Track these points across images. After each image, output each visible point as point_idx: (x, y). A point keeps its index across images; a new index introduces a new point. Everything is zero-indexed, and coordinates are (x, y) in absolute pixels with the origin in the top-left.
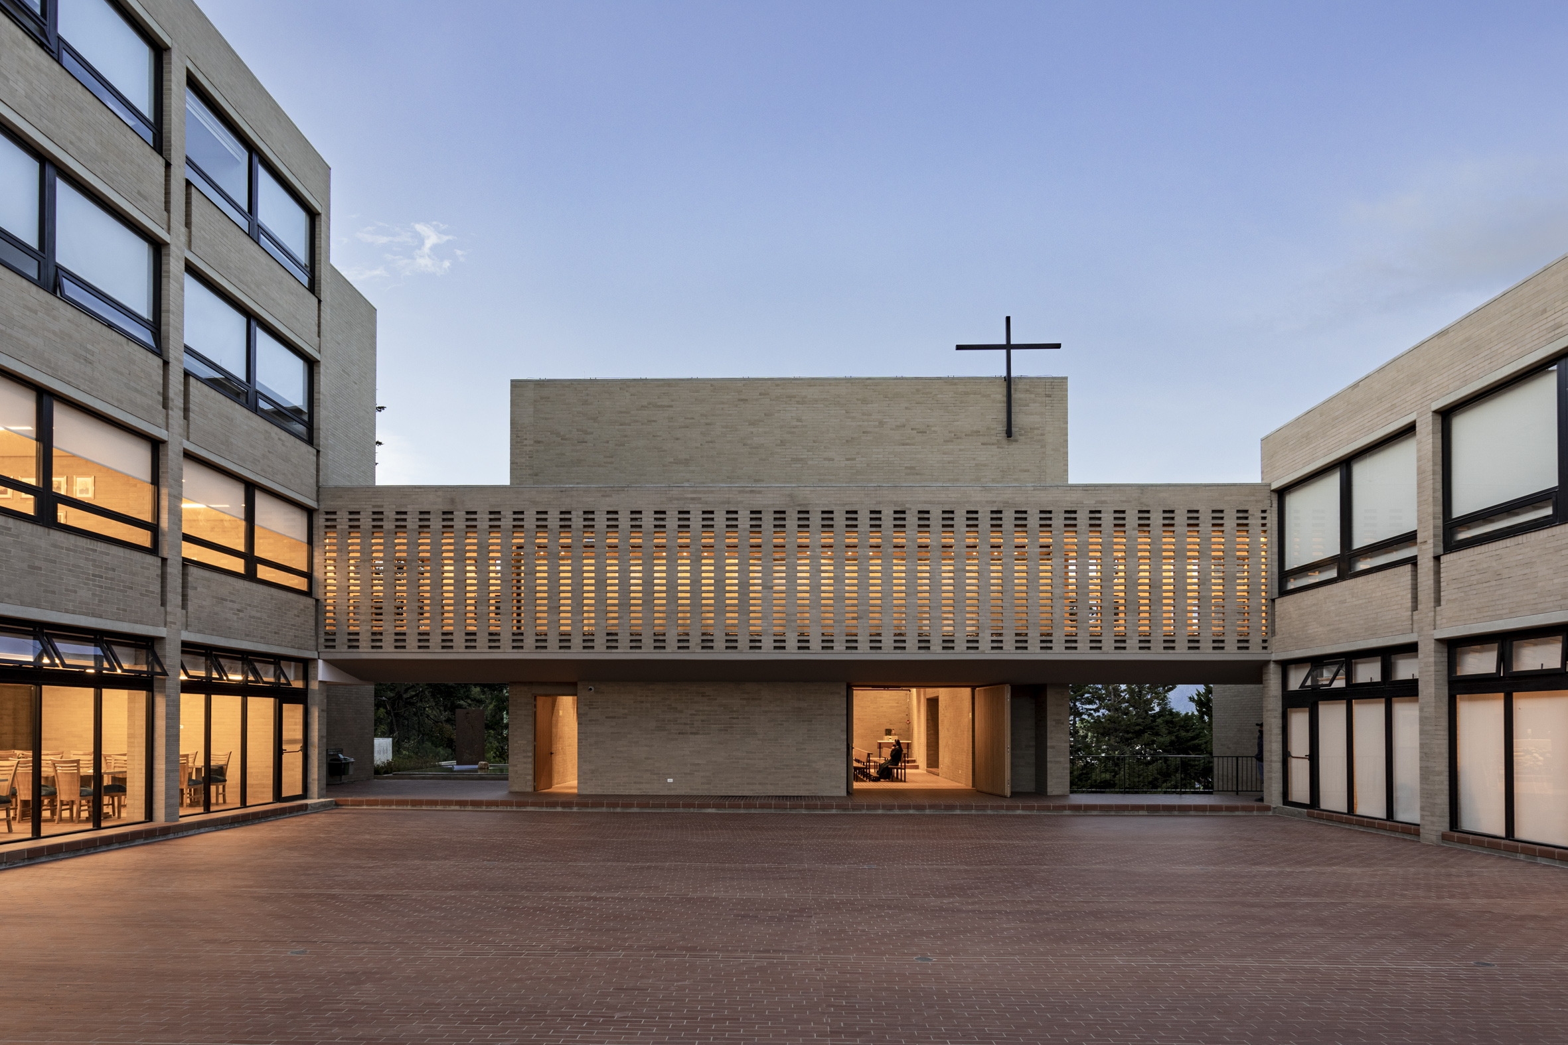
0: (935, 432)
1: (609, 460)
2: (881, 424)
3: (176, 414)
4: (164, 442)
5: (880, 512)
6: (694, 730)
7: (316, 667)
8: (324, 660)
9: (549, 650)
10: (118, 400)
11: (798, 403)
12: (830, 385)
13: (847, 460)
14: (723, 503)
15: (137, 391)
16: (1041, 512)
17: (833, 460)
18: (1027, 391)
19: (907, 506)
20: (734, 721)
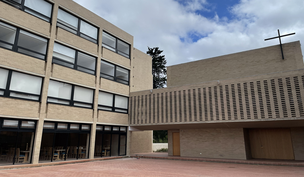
0: (262, 61)
1: (185, 80)
2: (247, 62)
3: (98, 84)
4: (95, 89)
5: (240, 84)
6: (205, 141)
7: (128, 128)
8: (130, 126)
9: (173, 122)
10: (86, 84)
11: (226, 61)
12: (233, 55)
13: (239, 72)
14: (202, 86)
15: (90, 82)
16: (286, 78)
17: (235, 72)
18: (287, 46)
19: (247, 82)
20: (215, 138)
